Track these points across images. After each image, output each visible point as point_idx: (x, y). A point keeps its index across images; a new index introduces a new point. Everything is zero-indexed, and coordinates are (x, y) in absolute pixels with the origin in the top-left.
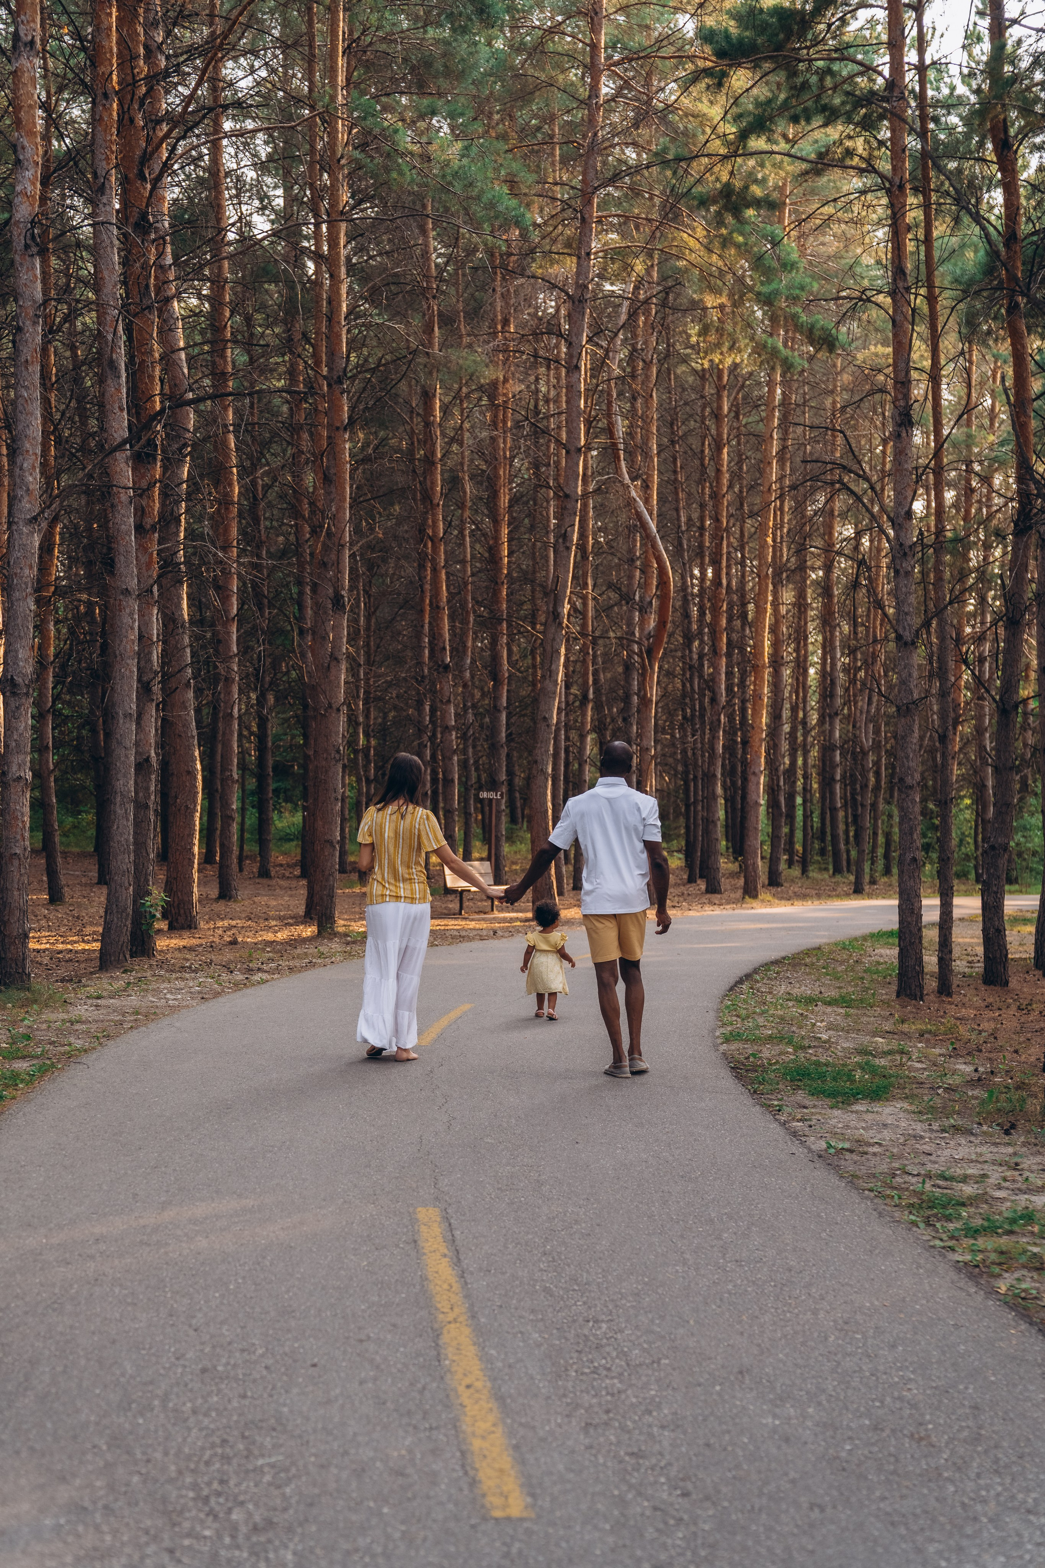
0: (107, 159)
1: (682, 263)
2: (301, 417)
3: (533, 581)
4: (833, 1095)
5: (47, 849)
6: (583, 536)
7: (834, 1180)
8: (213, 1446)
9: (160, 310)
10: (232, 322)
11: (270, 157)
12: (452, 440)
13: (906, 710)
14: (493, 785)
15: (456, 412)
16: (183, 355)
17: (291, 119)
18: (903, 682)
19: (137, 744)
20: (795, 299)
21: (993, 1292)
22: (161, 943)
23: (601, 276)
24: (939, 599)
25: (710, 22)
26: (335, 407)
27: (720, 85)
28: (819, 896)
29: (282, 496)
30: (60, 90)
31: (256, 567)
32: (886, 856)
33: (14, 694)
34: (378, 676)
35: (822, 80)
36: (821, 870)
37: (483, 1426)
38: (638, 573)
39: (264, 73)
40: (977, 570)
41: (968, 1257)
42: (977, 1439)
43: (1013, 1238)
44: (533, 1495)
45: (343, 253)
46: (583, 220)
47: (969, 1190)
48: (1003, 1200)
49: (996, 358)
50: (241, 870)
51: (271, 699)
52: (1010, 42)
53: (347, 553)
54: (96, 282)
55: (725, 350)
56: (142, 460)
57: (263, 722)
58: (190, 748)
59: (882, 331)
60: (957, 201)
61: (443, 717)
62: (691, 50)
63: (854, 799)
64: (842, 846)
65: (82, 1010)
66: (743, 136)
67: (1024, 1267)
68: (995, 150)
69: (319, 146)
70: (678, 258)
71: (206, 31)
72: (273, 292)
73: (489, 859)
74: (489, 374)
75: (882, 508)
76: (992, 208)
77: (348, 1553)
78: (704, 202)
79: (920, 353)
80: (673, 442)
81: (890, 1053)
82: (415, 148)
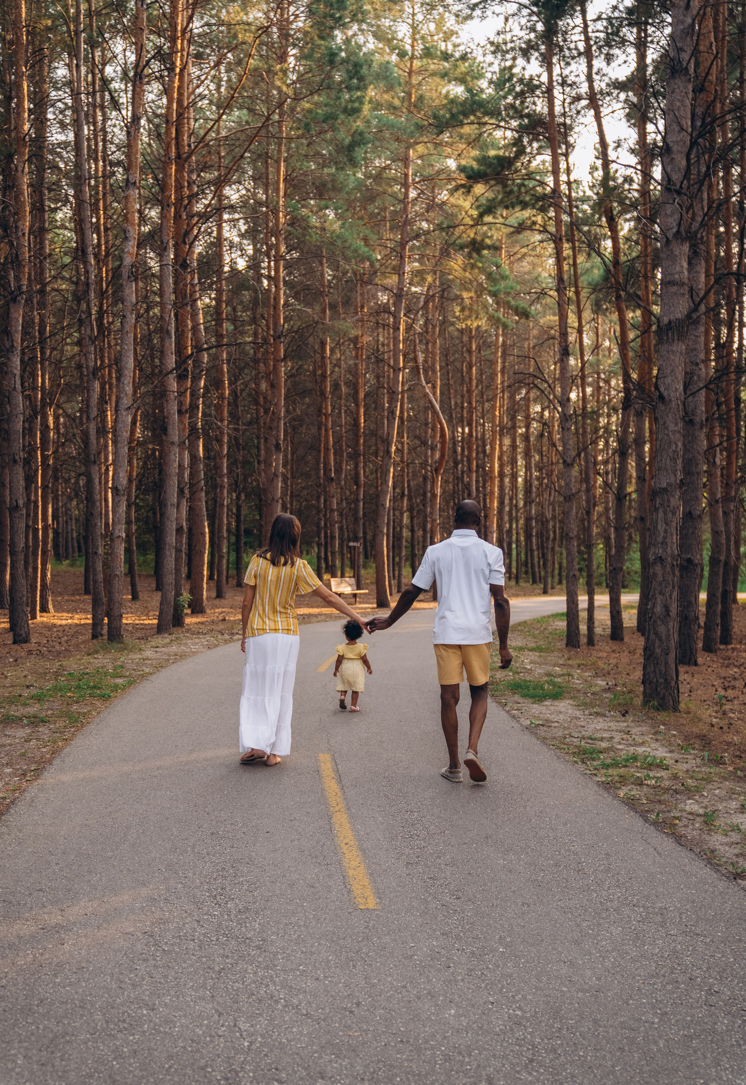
0: (168, 235)
1: (451, 277)
2: (259, 355)
3: (376, 435)
4: (533, 697)
5: (131, 572)
6: (402, 412)
7: (534, 740)
8: (218, 871)
9: (192, 306)
10: (226, 310)
11: (246, 231)
12: (335, 365)
13: (569, 499)
14: (356, 539)
15: (337, 351)
16: (202, 327)
17: (256, 213)
18: (567, 484)
19: (177, 519)
20: (508, 294)
21: (616, 796)
22: (188, 620)
23: (410, 284)
24: (584, 442)
25: (463, 162)
26: (277, 350)
27: (469, 192)
28: (525, 595)
29: (250, 395)
30: (146, 203)
31: (236, 429)
32: (560, 574)
33: (117, 494)
34: (298, 484)
35: (519, 189)
36: (526, 582)
37: (354, 864)
38: (430, 431)
39: (244, 192)
40: (603, 427)
41: (604, 779)
42: (608, 870)
43: (627, 769)
44: (380, 898)
45: (282, 275)
46: (401, 257)
47: (604, 745)
48: (622, 750)
49: (611, 322)
50: (227, 583)
51: (243, 497)
52: (612, 171)
53: (282, 422)
54: (161, 293)
55: (473, 318)
56: (181, 378)
57: (239, 508)
58: (202, 522)
59: (553, 309)
60: (589, 246)
61: (330, 505)
62: (455, 176)
63: (542, 545)
64: (537, 569)
65: (149, 653)
66: (481, 215)
67: (632, 783)
68: (607, 221)
69: (271, 224)
70: (449, 274)
71: (216, 173)
72: (246, 295)
73: (354, 577)
74: (353, 333)
75: (555, 397)
76: (606, 249)
77: (287, 925)
78: (462, 248)
79: (572, 319)
80: (447, 365)
81: (563, 675)
82: (317, 225)
